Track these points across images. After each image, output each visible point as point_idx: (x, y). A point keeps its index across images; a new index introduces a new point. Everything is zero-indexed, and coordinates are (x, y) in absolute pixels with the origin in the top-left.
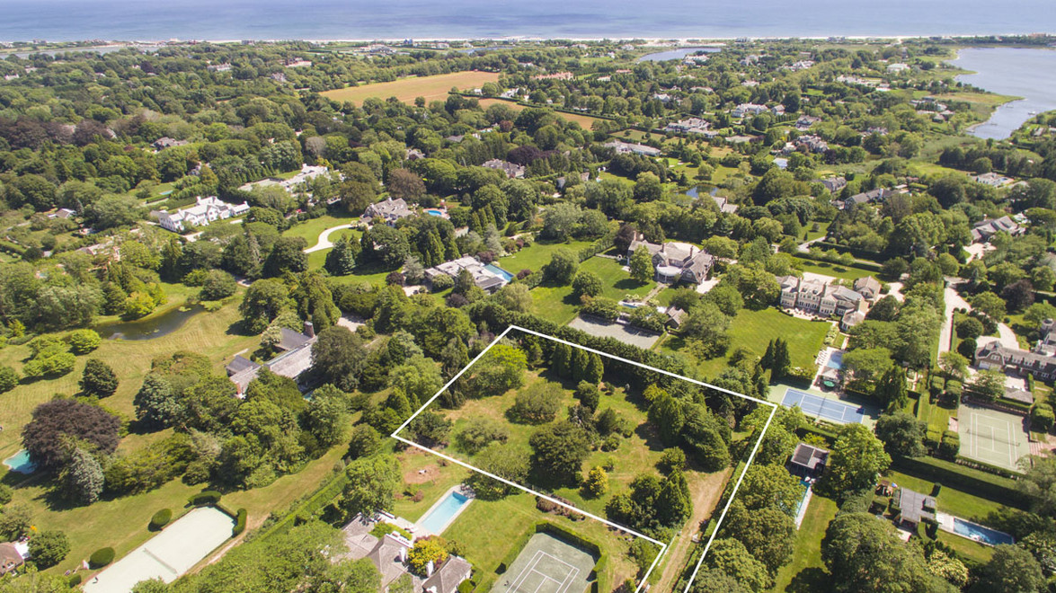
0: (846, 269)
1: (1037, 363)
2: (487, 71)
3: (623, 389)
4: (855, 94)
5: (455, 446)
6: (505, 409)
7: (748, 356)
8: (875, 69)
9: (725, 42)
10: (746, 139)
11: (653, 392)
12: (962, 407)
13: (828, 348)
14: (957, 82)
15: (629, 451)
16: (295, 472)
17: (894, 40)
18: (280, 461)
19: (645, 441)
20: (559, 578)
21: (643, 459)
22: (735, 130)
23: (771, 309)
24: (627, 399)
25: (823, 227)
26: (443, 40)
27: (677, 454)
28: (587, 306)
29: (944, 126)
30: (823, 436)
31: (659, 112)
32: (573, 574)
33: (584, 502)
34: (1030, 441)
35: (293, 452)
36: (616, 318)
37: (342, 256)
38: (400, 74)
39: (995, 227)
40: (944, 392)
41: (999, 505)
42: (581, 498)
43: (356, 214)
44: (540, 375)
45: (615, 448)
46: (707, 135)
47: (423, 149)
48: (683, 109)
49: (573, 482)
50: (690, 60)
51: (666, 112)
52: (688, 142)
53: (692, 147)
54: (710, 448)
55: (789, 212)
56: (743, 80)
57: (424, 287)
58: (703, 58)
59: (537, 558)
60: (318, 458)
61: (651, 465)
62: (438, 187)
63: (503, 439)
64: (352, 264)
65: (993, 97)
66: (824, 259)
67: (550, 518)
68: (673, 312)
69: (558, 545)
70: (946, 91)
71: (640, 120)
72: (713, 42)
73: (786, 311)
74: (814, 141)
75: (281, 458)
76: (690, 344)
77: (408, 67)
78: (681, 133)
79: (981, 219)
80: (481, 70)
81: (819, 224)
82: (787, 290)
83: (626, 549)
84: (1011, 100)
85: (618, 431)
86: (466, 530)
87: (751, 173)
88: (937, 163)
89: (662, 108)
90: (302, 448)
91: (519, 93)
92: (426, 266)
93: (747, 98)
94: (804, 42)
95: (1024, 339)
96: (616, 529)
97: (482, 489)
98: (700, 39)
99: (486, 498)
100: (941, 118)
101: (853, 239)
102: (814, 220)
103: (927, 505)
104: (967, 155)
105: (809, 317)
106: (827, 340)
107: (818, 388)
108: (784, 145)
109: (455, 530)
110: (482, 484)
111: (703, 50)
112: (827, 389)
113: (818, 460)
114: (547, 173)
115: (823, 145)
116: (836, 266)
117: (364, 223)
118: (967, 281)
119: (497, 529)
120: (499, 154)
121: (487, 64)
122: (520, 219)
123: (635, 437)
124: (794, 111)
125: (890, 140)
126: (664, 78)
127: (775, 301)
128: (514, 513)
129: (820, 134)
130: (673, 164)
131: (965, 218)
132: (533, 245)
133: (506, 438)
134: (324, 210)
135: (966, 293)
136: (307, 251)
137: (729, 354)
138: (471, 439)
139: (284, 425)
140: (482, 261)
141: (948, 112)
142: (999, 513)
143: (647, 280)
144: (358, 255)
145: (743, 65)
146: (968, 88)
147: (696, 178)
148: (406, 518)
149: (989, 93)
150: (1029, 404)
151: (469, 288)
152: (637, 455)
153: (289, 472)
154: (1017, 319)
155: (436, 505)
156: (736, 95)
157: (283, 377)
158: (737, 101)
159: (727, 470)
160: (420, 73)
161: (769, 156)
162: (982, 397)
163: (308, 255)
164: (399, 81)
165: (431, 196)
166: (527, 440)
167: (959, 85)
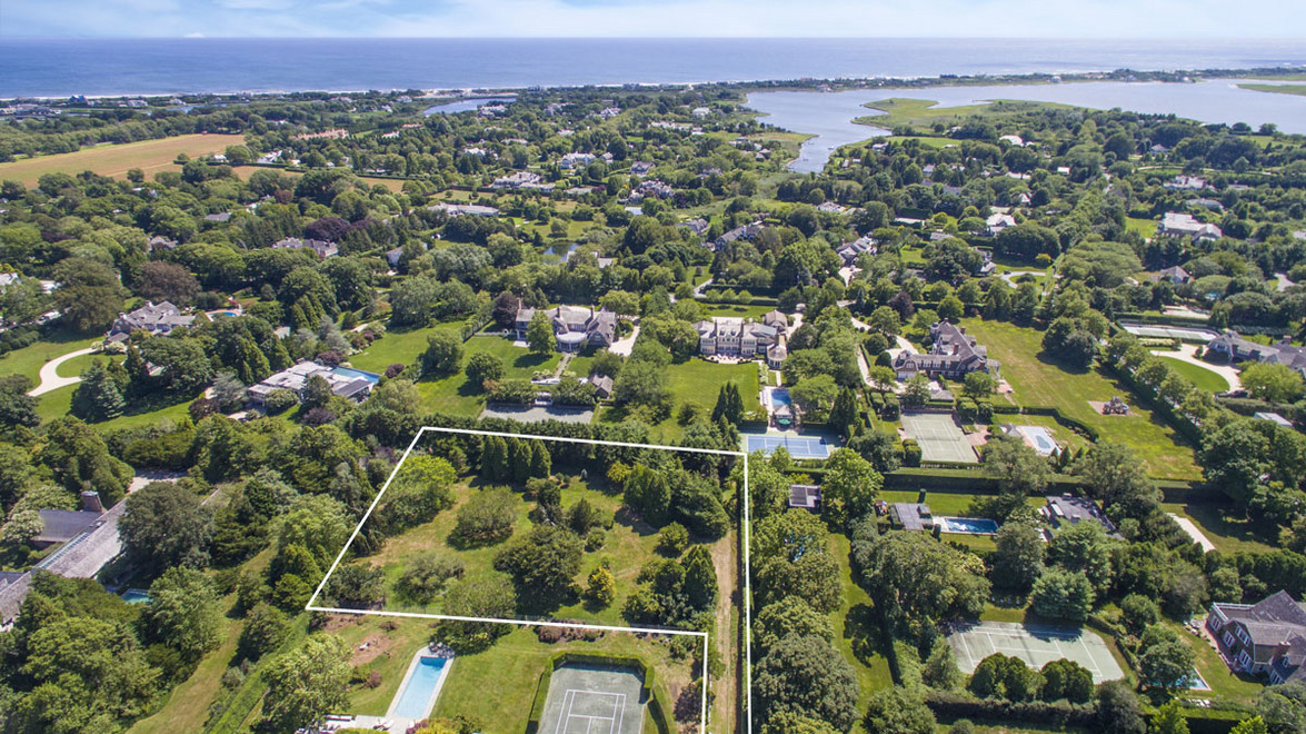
0: (746, 307)
1: (943, 362)
2: (221, 132)
3: (579, 478)
4: (676, 138)
5: (396, 600)
6: (445, 536)
7: (700, 410)
8: (682, 114)
9: (516, 91)
10: (588, 190)
11: (619, 471)
12: (903, 417)
13: (766, 388)
14: (759, 123)
15: (617, 544)
16: (154, 710)
17: (686, 86)
18: (123, 702)
19: (631, 528)
20: (608, 712)
21: (636, 548)
22: (571, 181)
23: (694, 360)
24: (588, 487)
25: (705, 270)
26: (137, 96)
27: (677, 531)
28: (495, 393)
29: (766, 164)
30: (806, 473)
31: (476, 168)
32: (621, 701)
33: (595, 616)
34: (965, 434)
35: (145, 681)
36: (533, 401)
37: (100, 391)
38: (85, 141)
39: (854, 249)
40: (885, 406)
41: (972, 496)
42: (588, 613)
43: (96, 332)
44: (471, 485)
45: (600, 545)
46: (542, 189)
47: (170, 234)
48: (504, 164)
49: (572, 597)
50: (486, 110)
51: (485, 168)
52: (525, 198)
53: (531, 202)
54: (709, 514)
55: (671, 259)
56: (557, 130)
57: (253, 411)
58: (501, 108)
59: (568, 701)
60: (185, 679)
61: (649, 552)
62: (218, 281)
63: (458, 573)
64: (120, 401)
65: (795, 136)
66: (723, 302)
67: (561, 648)
68: (597, 380)
69: (587, 675)
70: (753, 132)
71: (459, 178)
72: (503, 91)
73: (709, 358)
74: (658, 186)
75: (125, 697)
76: (634, 411)
77: (94, 132)
78: (513, 189)
79: (841, 243)
80: (212, 132)
81: (702, 268)
82: (706, 336)
83: (667, 653)
84: (810, 137)
85: (597, 524)
86: (462, 699)
87: (607, 224)
88: (776, 199)
89: (480, 164)
90: (158, 671)
91: (284, 156)
92: (247, 384)
93: (570, 148)
94: (601, 89)
95: (919, 345)
96: (645, 634)
97: (460, 641)
98: (487, 89)
99: (469, 651)
100: (762, 157)
101: (741, 277)
102: (694, 265)
103: (923, 512)
104: (801, 188)
105: (734, 361)
106: (762, 380)
107: (775, 429)
108: (630, 192)
109: (447, 705)
110: (457, 635)
111: (498, 100)
112: (783, 427)
113: (815, 498)
114: (368, 247)
115: (668, 189)
116: (734, 306)
117: (117, 343)
118: (854, 302)
119: (502, 684)
120: (290, 231)
121: (219, 124)
122: (355, 307)
123: (617, 527)
124: (622, 159)
125: (729, 181)
126: (466, 131)
127: (696, 350)
128: (515, 658)
129: (662, 178)
130: (519, 223)
131: (828, 245)
132: (385, 335)
133: (462, 571)
134: (35, 334)
135: (857, 313)
136: (33, 393)
137: (675, 413)
138: (420, 583)
139: (116, 644)
140: (326, 364)
141: (765, 151)
142: (976, 504)
143: (550, 352)
144: (128, 387)
145: (549, 115)
146: (771, 129)
147: (550, 236)
148: (369, 713)
149: (789, 132)
150: (952, 401)
151: (326, 399)
152: (629, 546)
153: (144, 714)
154: (908, 329)
155: (405, 681)
156: (556, 145)
157: (77, 580)
158: (560, 151)
159: (730, 534)
160: (117, 139)
161: (618, 206)
162: (915, 404)
163: (38, 399)
164: (84, 151)
165: (213, 293)
166: (490, 566)
167: (762, 125)
